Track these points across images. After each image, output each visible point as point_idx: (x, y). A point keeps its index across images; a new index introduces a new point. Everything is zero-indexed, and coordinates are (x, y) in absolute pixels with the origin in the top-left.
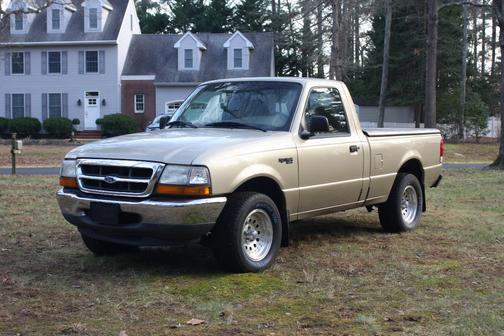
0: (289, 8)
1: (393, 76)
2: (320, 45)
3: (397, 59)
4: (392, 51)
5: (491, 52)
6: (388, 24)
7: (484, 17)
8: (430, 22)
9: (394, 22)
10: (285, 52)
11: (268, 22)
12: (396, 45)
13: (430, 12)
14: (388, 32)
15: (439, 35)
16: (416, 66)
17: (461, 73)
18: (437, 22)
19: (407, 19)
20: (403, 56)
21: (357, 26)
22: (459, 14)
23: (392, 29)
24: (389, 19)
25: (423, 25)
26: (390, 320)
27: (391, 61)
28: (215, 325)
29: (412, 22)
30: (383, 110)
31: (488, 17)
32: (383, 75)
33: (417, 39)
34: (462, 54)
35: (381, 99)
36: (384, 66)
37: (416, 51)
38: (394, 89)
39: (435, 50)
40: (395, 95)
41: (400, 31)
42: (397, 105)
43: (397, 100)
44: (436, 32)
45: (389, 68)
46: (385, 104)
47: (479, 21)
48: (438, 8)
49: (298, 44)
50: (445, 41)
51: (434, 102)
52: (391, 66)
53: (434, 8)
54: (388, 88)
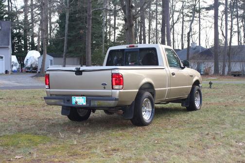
0: (16, 9)
1: (70, 43)
2: (32, 27)
3: (72, 35)
4: (69, 31)
5: (113, 32)
6: (67, 18)
7: (110, 15)
8: (88, 17)
9: (70, 17)
10: (15, 31)
11: (7, 16)
12: (71, 28)
13: (88, 13)
14: (67, 22)
15: (92, 24)
16: (81, 38)
17: (102, 41)
18: (91, 17)
19: (77, 15)
20: (74, 33)
21: (50, 18)
22: (100, 14)
23: (69, 20)
24: (67, 15)
25: (83, 19)
26: (106, 151)
27: (69, 36)
28: (28, 158)
29: (79, 17)
30: (65, 59)
31: (112, 15)
32: (65, 43)
33: (80, 25)
34: (102, 32)
35: (64, 54)
36: (65, 38)
37: (81, 31)
38: (70, 49)
39: (90, 31)
40: (70, 52)
41: (73, 21)
42: (72, 57)
43: (72, 54)
44: (91, 23)
45: (68, 39)
46: (66, 57)
47: (108, 17)
48: (92, 11)
49: (22, 27)
50: (94, 26)
51: (90, 55)
52: (69, 38)
53: (89, 11)
54: (68, 48)
